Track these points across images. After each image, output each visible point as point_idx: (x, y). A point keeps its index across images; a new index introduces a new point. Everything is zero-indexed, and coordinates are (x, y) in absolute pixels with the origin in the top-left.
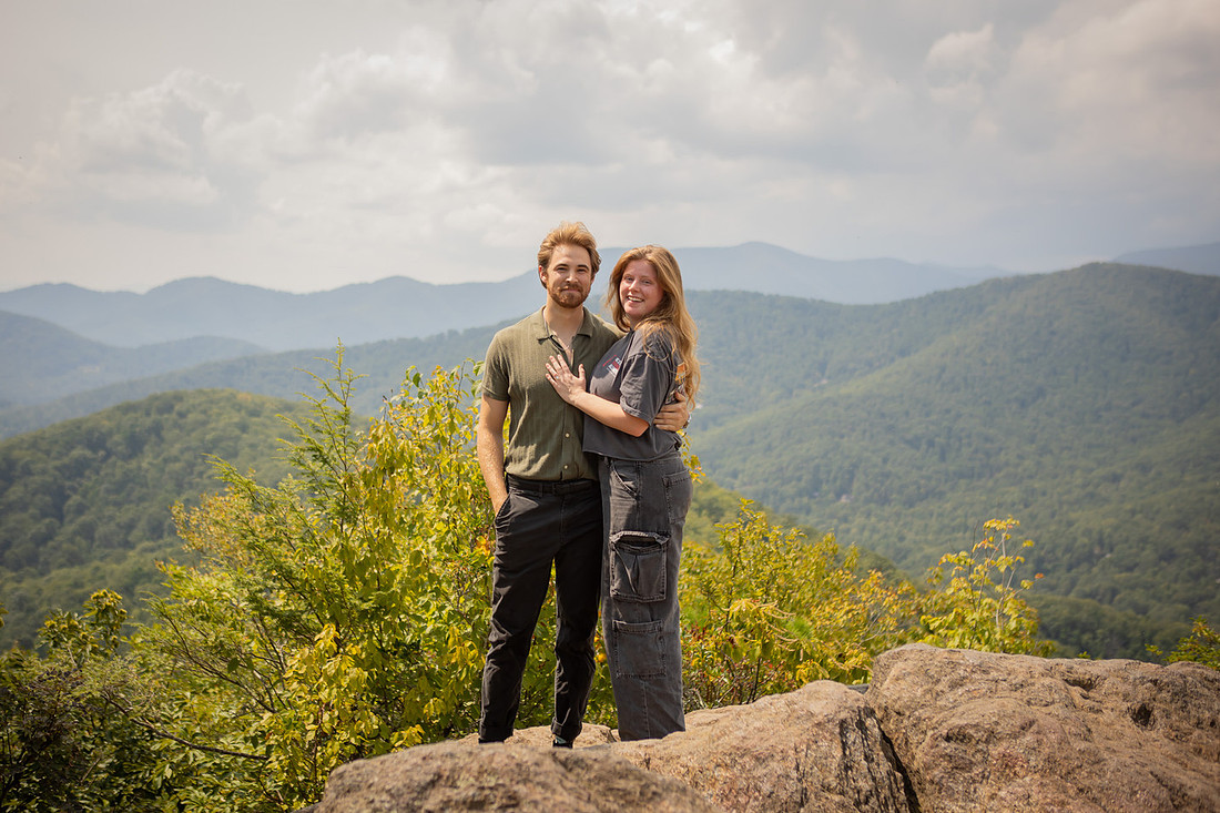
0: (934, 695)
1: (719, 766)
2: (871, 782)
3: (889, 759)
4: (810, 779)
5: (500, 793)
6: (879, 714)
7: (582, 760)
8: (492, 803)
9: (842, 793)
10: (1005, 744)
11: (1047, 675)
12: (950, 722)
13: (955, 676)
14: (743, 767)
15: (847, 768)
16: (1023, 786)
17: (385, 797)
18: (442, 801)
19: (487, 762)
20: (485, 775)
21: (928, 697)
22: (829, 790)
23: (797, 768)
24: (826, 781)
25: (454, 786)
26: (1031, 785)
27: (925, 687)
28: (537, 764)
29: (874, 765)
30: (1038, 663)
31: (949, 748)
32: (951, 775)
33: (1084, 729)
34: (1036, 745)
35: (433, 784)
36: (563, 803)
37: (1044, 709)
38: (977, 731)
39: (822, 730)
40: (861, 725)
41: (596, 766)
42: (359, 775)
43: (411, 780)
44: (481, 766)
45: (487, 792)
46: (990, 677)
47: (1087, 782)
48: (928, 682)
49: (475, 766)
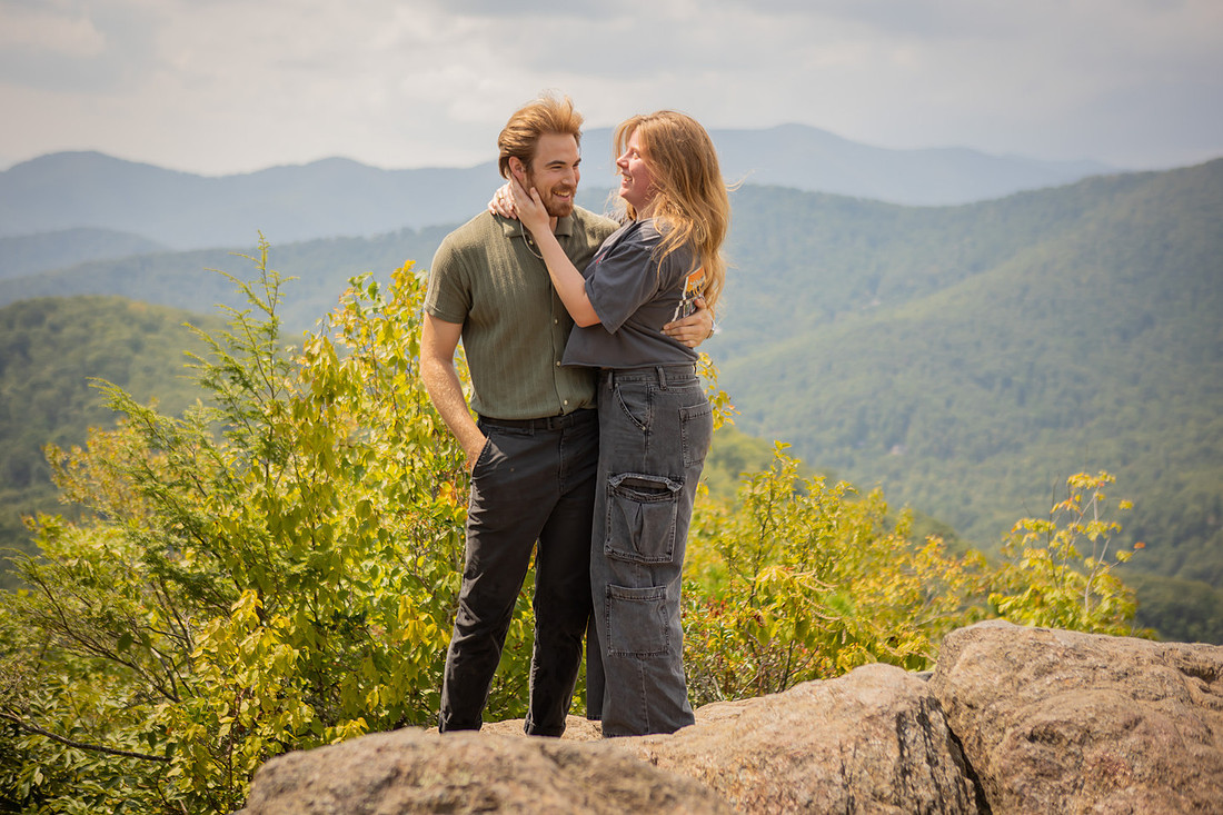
0: (1016, 684)
1: (744, 767)
2: (934, 791)
3: (957, 763)
4: (858, 786)
5: (474, 793)
6: (946, 707)
7: (578, 755)
8: (464, 806)
9: (898, 803)
10: (1103, 746)
11: (1158, 662)
12: (1035, 718)
13: (1042, 661)
14: (775, 770)
15: (905, 772)
16: (1125, 798)
17: (328, 798)
18: (400, 804)
19: (459, 753)
20: (457, 771)
21: (1008, 686)
22: (881, 799)
23: (843, 772)
24: (878, 788)
25: (416, 784)
26: (1135, 797)
27: (1005, 674)
28: (521, 758)
29: (938, 770)
30: (1148, 647)
31: (1034, 749)
32: (1035, 783)
33: (1203, 730)
34: (1142, 748)
35: (389, 781)
36: (553, 807)
37: (1153, 704)
38: (1069, 730)
39: (874, 724)
40: (923, 720)
41: (596, 762)
42: (294, 771)
43: (362, 777)
44: (451, 760)
45: (458, 792)
46: (1087, 663)
47: (1205, 796)
48: (1008, 669)
49: (443, 761)
